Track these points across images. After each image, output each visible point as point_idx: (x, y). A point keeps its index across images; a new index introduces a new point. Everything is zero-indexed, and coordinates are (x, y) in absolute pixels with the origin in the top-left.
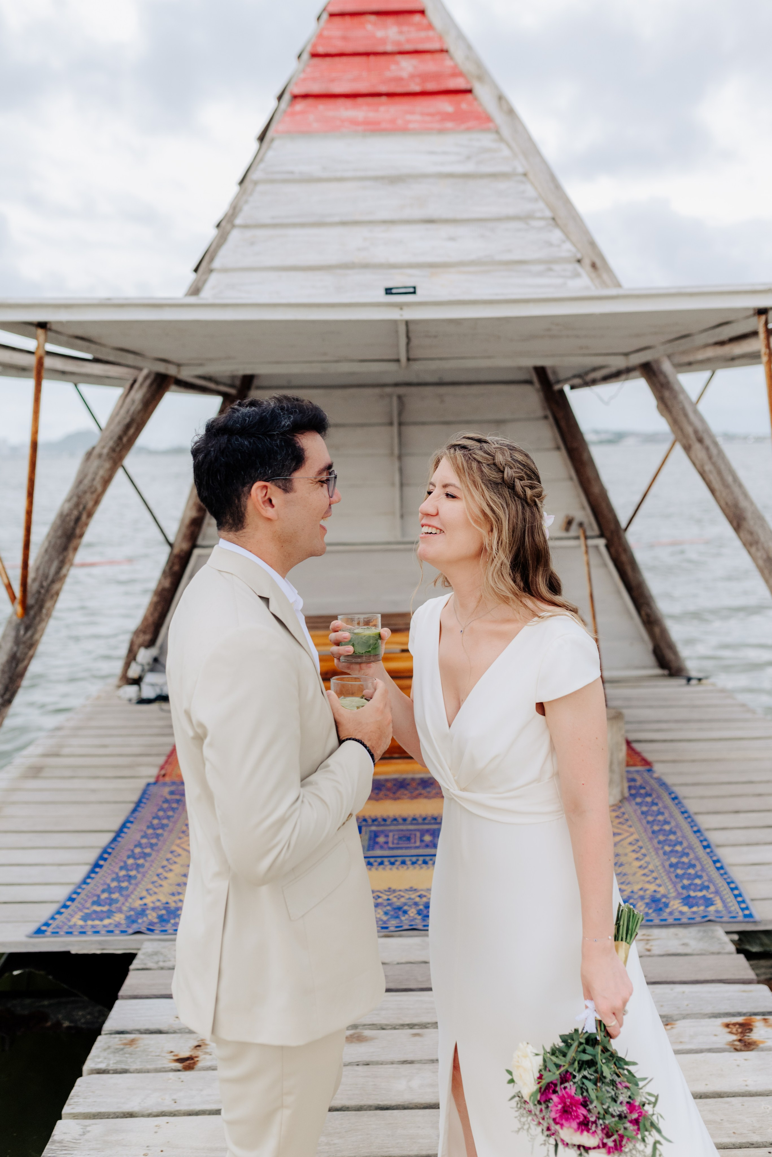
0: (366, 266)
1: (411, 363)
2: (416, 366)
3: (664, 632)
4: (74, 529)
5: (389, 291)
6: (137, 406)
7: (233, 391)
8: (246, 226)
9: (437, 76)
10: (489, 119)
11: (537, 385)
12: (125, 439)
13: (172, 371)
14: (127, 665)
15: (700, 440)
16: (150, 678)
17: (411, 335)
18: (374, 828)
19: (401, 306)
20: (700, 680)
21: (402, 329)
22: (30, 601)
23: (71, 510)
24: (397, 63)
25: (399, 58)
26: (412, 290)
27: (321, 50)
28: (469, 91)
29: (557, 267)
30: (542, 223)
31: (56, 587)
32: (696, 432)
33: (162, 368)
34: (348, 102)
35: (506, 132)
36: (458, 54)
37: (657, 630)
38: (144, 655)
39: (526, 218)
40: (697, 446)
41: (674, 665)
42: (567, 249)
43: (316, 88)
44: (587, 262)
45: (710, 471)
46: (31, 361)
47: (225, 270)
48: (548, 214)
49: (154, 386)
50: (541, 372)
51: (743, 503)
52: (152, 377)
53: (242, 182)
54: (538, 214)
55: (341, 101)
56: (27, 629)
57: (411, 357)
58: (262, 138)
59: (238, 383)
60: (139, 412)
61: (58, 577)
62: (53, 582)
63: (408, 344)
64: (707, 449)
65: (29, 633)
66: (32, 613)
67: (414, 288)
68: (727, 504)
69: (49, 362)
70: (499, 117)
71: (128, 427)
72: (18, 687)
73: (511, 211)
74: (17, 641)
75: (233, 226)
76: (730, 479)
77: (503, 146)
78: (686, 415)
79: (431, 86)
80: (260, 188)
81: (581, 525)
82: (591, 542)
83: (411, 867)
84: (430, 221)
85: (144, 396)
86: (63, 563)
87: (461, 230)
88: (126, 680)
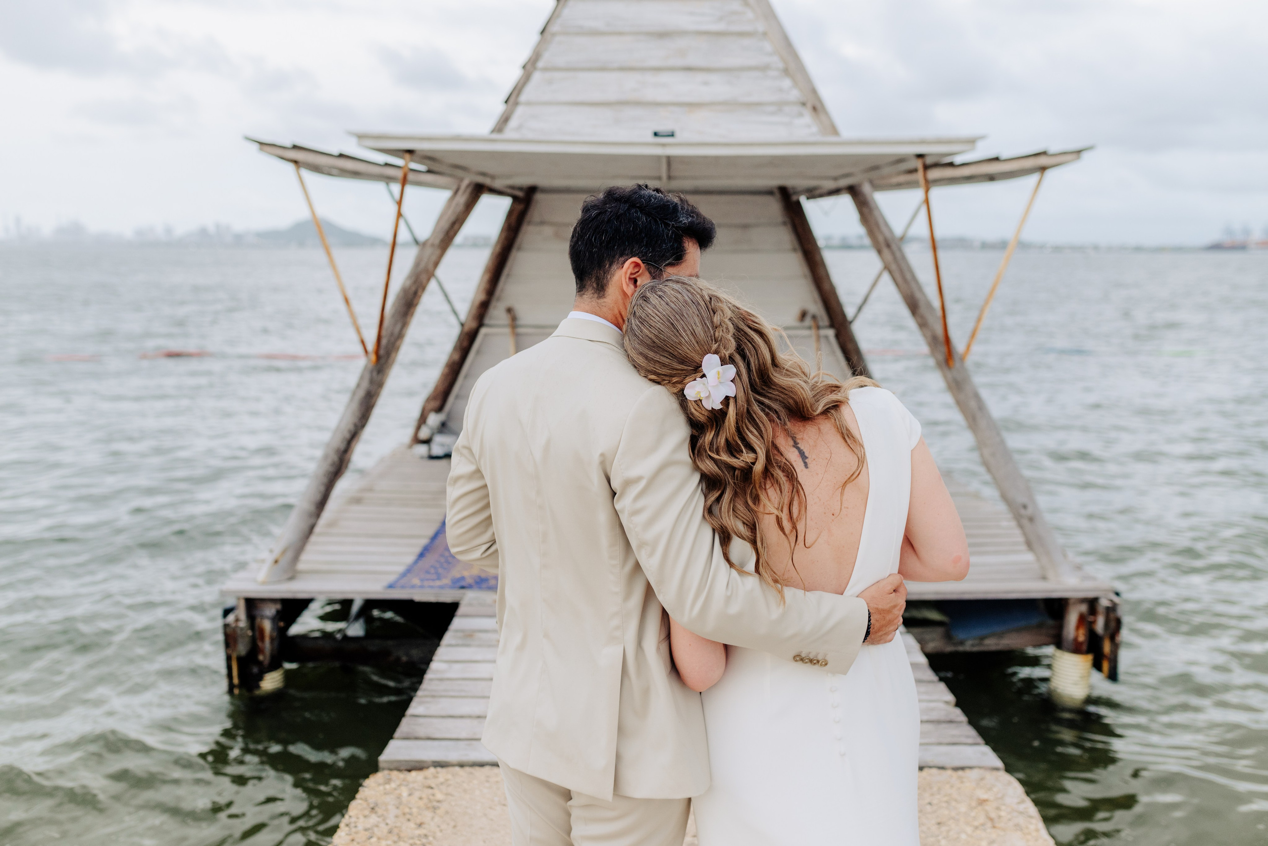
0: (638, 104)
1: (671, 179)
4: (412, 300)
5: (656, 134)
6: (461, 208)
7: (521, 195)
8: (545, 69)
11: (778, 196)
12: (451, 233)
13: (487, 181)
14: (418, 428)
15: (889, 246)
16: (438, 439)
17: (671, 163)
19: (664, 145)
21: (664, 164)
22: (382, 352)
26: (671, 133)
29: (784, 108)
30: (776, 73)
31: (398, 343)
32: (885, 239)
33: (480, 179)
38: (434, 420)
39: (763, 69)
40: (886, 250)
42: (795, 94)
44: (809, 105)
46: (399, 174)
47: (529, 104)
48: (781, 65)
49: (473, 192)
50: (783, 189)
51: (918, 295)
52: (471, 186)
53: (543, 32)
54: (773, 66)
56: (378, 373)
57: (671, 176)
59: (526, 189)
60: (462, 213)
61: (400, 336)
62: (397, 339)
63: (667, 168)
64: (893, 253)
65: (380, 376)
66: (382, 360)
67: (673, 132)
69: (411, 176)
71: (454, 223)
73: (752, 63)
74: (372, 381)
75: (536, 68)
76: (908, 276)
77: (747, 10)
78: (878, 227)
80: (557, 38)
81: (813, 317)
82: (821, 333)
84: (688, 69)
85: (466, 200)
86: (405, 324)
87: (713, 77)
88: (417, 441)
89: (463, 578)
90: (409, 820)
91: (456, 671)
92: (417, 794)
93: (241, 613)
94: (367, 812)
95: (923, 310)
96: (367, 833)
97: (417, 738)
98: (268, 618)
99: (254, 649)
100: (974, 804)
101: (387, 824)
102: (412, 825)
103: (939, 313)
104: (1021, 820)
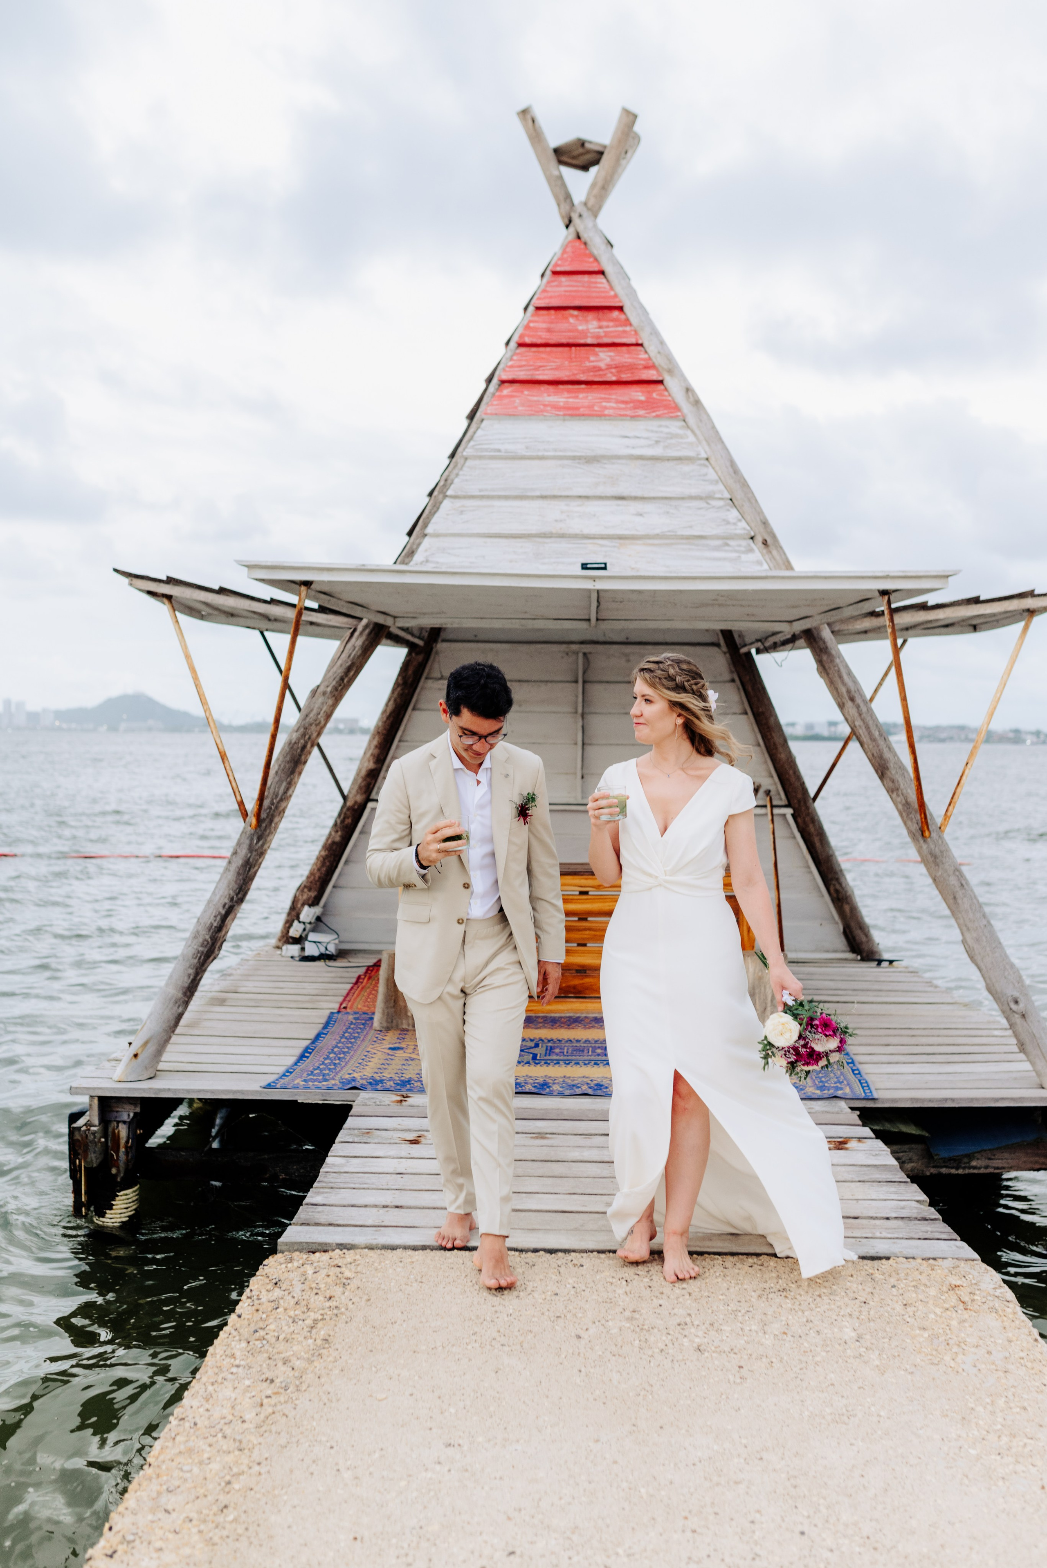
0: (562, 536)
1: (600, 622)
2: (604, 626)
3: (854, 910)
4: (300, 755)
5: (584, 567)
6: (357, 651)
7: (421, 643)
8: (457, 497)
9: (631, 367)
10: (677, 408)
11: (724, 648)
12: (346, 680)
13: (389, 622)
14: (289, 924)
15: (852, 699)
16: (313, 937)
17: (601, 600)
18: (550, 1044)
19: (594, 579)
20: (891, 962)
21: (594, 596)
22: (264, 815)
23: (299, 739)
24: (597, 355)
25: (597, 349)
26: (603, 566)
27: (527, 340)
28: (661, 382)
29: (732, 543)
30: (721, 503)
31: (283, 805)
32: (849, 692)
33: (381, 619)
34: (551, 388)
35: (691, 420)
36: (652, 348)
37: (847, 908)
38: (308, 914)
39: (707, 498)
40: (849, 704)
41: (865, 947)
42: (742, 527)
43: (522, 375)
44: (759, 539)
45: (860, 726)
46: (288, 612)
47: (437, 535)
48: (727, 495)
49: (372, 635)
50: (728, 635)
51: (887, 755)
52: (371, 626)
53: (452, 456)
54: (718, 496)
55: (544, 388)
56: (259, 839)
57: (600, 617)
58: (471, 416)
59: (426, 635)
60: (359, 657)
61: (285, 797)
62: (281, 800)
63: (598, 607)
64: (858, 707)
65: (261, 843)
66: (264, 825)
67: (605, 564)
68: (873, 755)
70: (686, 408)
71: (349, 669)
72: (249, 889)
73: (694, 491)
74: (251, 849)
75: (445, 496)
76: (876, 733)
77: (689, 433)
78: (841, 677)
79: (625, 377)
80: (469, 463)
81: (768, 793)
82: (776, 811)
83: (584, 1067)
84: (621, 498)
85: (364, 643)
86: (290, 784)
87: (648, 507)
88: (287, 939)
89: (354, 1079)
90: (317, 1294)
91: (354, 1165)
92: (323, 1273)
93: (93, 1116)
94: (270, 1287)
95: (893, 772)
96: (273, 1304)
97: (317, 1224)
98: (124, 1122)
99: (107, 1161)
100: (945, 1289)
101: (293, 1297)
102: (321, 1298)
103: (912, 774)
104: (997, 1304)
